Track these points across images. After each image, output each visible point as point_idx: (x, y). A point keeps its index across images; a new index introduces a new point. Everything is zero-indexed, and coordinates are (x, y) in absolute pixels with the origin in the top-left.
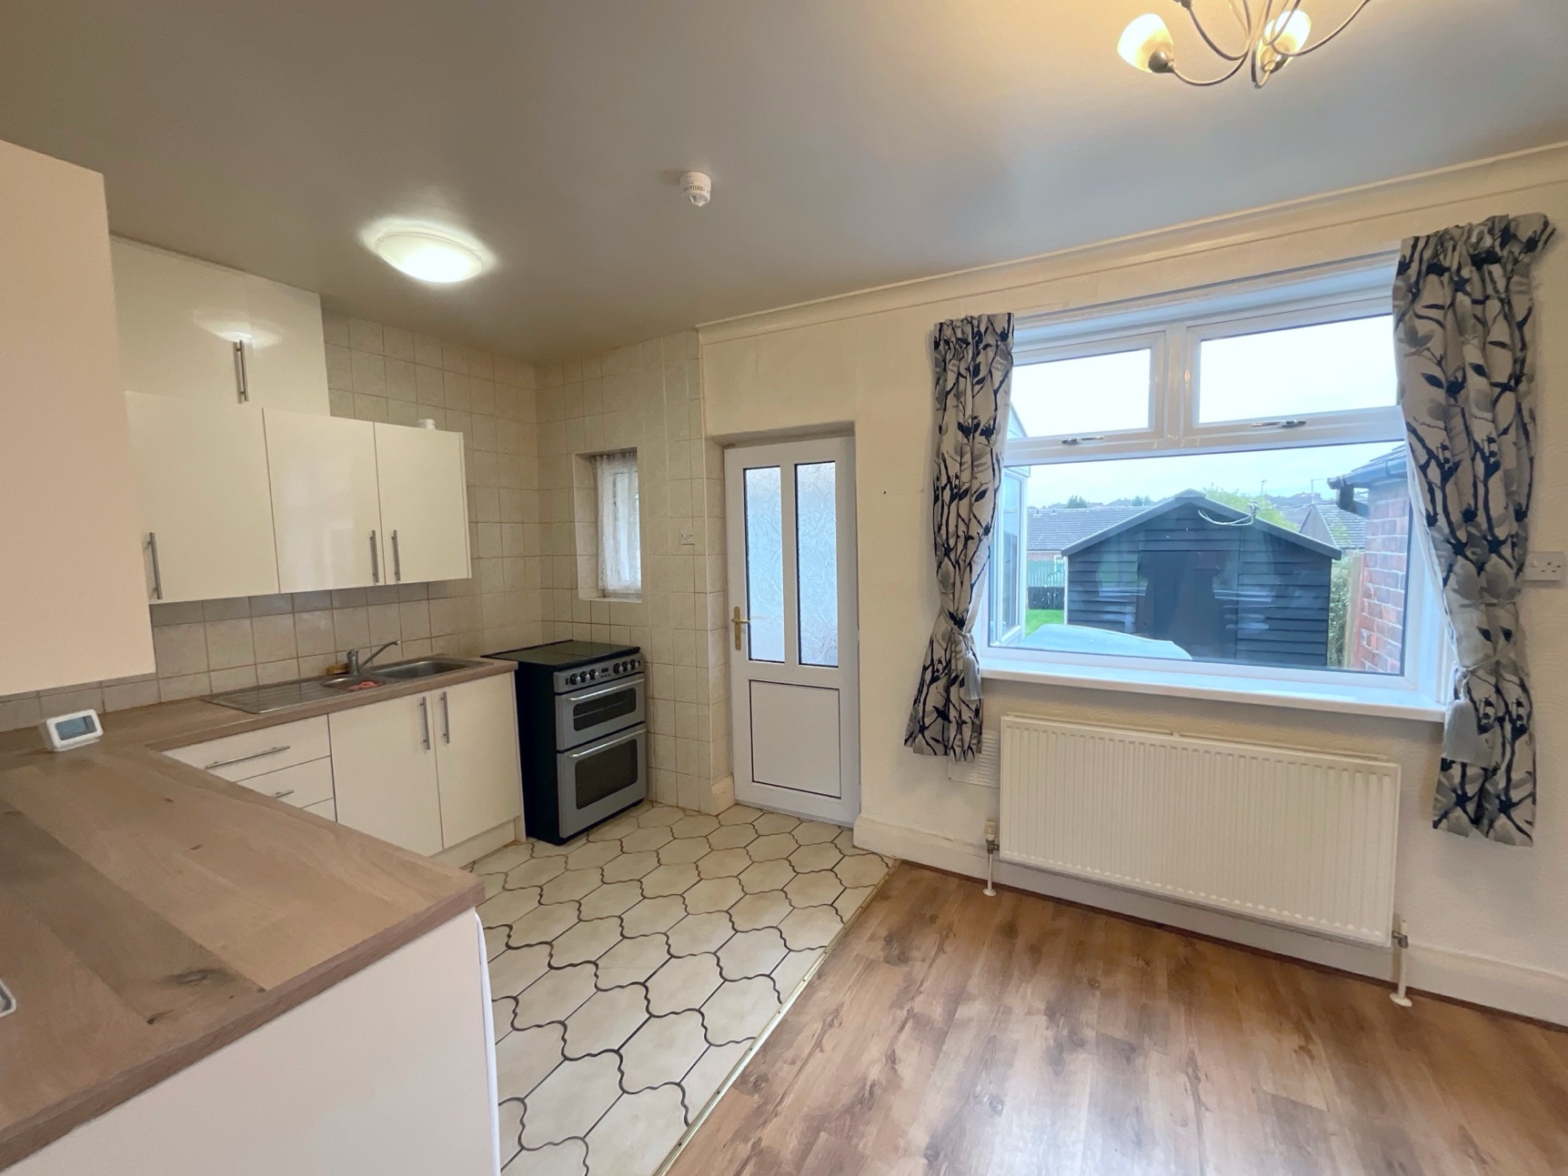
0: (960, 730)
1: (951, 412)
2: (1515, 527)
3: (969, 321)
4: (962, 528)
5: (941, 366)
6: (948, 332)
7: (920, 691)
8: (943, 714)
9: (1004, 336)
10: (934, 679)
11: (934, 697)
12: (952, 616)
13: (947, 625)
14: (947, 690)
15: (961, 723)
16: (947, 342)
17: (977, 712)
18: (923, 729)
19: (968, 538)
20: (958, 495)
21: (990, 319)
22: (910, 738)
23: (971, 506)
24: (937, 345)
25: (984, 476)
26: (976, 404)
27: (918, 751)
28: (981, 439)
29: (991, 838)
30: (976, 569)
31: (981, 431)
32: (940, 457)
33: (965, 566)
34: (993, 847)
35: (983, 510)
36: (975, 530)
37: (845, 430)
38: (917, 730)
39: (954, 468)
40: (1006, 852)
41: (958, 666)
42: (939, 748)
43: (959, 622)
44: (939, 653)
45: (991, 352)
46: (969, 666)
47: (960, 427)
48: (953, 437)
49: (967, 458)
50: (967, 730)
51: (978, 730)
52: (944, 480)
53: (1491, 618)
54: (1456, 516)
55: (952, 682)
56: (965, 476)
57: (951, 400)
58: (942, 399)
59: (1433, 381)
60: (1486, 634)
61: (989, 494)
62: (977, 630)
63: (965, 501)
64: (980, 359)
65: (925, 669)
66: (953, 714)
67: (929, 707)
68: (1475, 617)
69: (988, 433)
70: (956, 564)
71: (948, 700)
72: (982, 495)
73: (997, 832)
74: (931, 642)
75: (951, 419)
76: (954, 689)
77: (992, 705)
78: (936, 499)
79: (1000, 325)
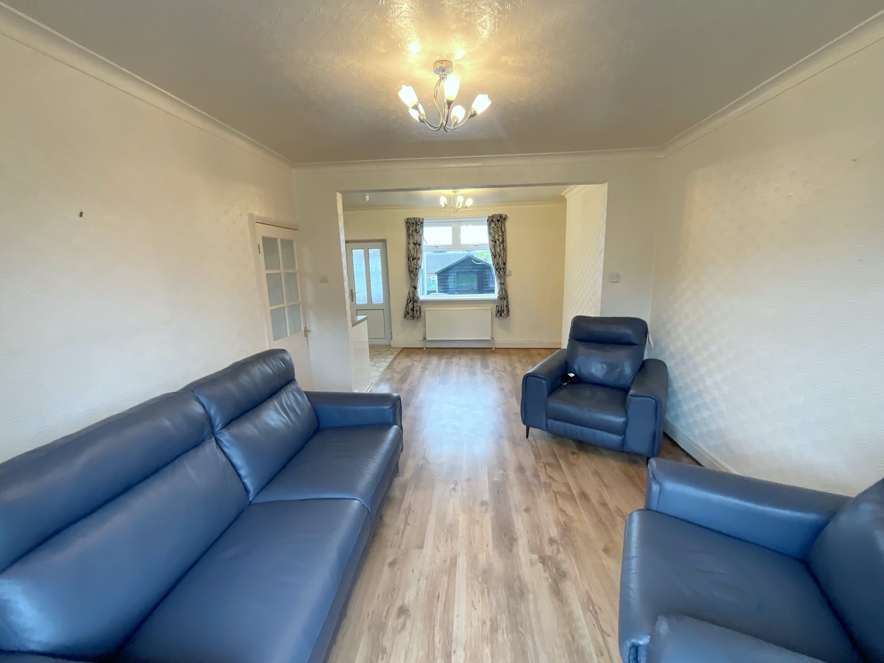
0: (416, 313)
1: (411, 239)
2: (503, 266)
3: (414, 219)
4: (415, 266)
5: (408, 229)
6: (409, 221)
7: (407, 305)
8: (413, 310)
9: (422, 223)
10: (410, 302)
11: (411, 306)
12: (414, 287)
13: (412, 289)
14: (413, 304)
15: (417, 311)
16: (409, 223)
17: (420, 308)
18: (408, 314)
19: (416, 269)
20: (414, 259)
21: (419, 219)
22: (405, 316)
23: (417, 261)
24: (407, 223)
25: (419, 255)
26: (416, 238)
27: (407, 319)
28: (418, 246)
29: (424, 336)
30: (418, 276)
31: (418, 244)
32: (408, 250)
33: (416, 275)
34: (425, 338)
35: (419, 262)
36: (418, 267)
37: (384, 241)
38: (407, 313)
39: (412, 253)
40: (428, 339)
41: (415, 298)
42: (412, 318)
43: (415, 288)
44: (411, 296)
45: (419, 226)
46: (418, 298)
47: (414, 243)
48: (412, 246)
49: (415, 250)
50: (418, 312)
51: (420, 313)
52: (410, 255)
53: (501, 281)
54: (496, 264)
55: (414, 302)
56: (415, 254)
57: (411, 236)
58: (409, 236)
59: (492, 241)
60: (500, 284)
61: (420, 259)
62: (419, 290)
63: (415, 260)
64: (417, 228)
65: (408, 300)
66: (415, 309)
67: (409, 308)
68: (499, 281)
69: (420, 245)
70: (414, 274)
71: (414, 306)
72: (419, 259)
73: (426, 335)
74: (409, 293)
75: (411, 241)
76: (415, 304)
77: (423, 307)
78: (409, 260)
79: (421, 221)
